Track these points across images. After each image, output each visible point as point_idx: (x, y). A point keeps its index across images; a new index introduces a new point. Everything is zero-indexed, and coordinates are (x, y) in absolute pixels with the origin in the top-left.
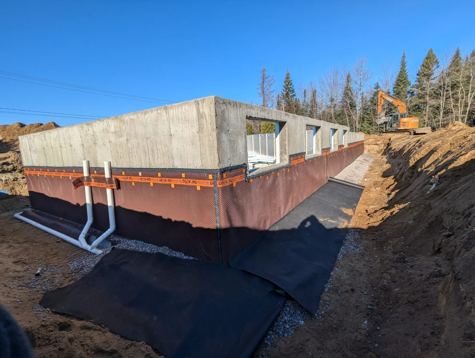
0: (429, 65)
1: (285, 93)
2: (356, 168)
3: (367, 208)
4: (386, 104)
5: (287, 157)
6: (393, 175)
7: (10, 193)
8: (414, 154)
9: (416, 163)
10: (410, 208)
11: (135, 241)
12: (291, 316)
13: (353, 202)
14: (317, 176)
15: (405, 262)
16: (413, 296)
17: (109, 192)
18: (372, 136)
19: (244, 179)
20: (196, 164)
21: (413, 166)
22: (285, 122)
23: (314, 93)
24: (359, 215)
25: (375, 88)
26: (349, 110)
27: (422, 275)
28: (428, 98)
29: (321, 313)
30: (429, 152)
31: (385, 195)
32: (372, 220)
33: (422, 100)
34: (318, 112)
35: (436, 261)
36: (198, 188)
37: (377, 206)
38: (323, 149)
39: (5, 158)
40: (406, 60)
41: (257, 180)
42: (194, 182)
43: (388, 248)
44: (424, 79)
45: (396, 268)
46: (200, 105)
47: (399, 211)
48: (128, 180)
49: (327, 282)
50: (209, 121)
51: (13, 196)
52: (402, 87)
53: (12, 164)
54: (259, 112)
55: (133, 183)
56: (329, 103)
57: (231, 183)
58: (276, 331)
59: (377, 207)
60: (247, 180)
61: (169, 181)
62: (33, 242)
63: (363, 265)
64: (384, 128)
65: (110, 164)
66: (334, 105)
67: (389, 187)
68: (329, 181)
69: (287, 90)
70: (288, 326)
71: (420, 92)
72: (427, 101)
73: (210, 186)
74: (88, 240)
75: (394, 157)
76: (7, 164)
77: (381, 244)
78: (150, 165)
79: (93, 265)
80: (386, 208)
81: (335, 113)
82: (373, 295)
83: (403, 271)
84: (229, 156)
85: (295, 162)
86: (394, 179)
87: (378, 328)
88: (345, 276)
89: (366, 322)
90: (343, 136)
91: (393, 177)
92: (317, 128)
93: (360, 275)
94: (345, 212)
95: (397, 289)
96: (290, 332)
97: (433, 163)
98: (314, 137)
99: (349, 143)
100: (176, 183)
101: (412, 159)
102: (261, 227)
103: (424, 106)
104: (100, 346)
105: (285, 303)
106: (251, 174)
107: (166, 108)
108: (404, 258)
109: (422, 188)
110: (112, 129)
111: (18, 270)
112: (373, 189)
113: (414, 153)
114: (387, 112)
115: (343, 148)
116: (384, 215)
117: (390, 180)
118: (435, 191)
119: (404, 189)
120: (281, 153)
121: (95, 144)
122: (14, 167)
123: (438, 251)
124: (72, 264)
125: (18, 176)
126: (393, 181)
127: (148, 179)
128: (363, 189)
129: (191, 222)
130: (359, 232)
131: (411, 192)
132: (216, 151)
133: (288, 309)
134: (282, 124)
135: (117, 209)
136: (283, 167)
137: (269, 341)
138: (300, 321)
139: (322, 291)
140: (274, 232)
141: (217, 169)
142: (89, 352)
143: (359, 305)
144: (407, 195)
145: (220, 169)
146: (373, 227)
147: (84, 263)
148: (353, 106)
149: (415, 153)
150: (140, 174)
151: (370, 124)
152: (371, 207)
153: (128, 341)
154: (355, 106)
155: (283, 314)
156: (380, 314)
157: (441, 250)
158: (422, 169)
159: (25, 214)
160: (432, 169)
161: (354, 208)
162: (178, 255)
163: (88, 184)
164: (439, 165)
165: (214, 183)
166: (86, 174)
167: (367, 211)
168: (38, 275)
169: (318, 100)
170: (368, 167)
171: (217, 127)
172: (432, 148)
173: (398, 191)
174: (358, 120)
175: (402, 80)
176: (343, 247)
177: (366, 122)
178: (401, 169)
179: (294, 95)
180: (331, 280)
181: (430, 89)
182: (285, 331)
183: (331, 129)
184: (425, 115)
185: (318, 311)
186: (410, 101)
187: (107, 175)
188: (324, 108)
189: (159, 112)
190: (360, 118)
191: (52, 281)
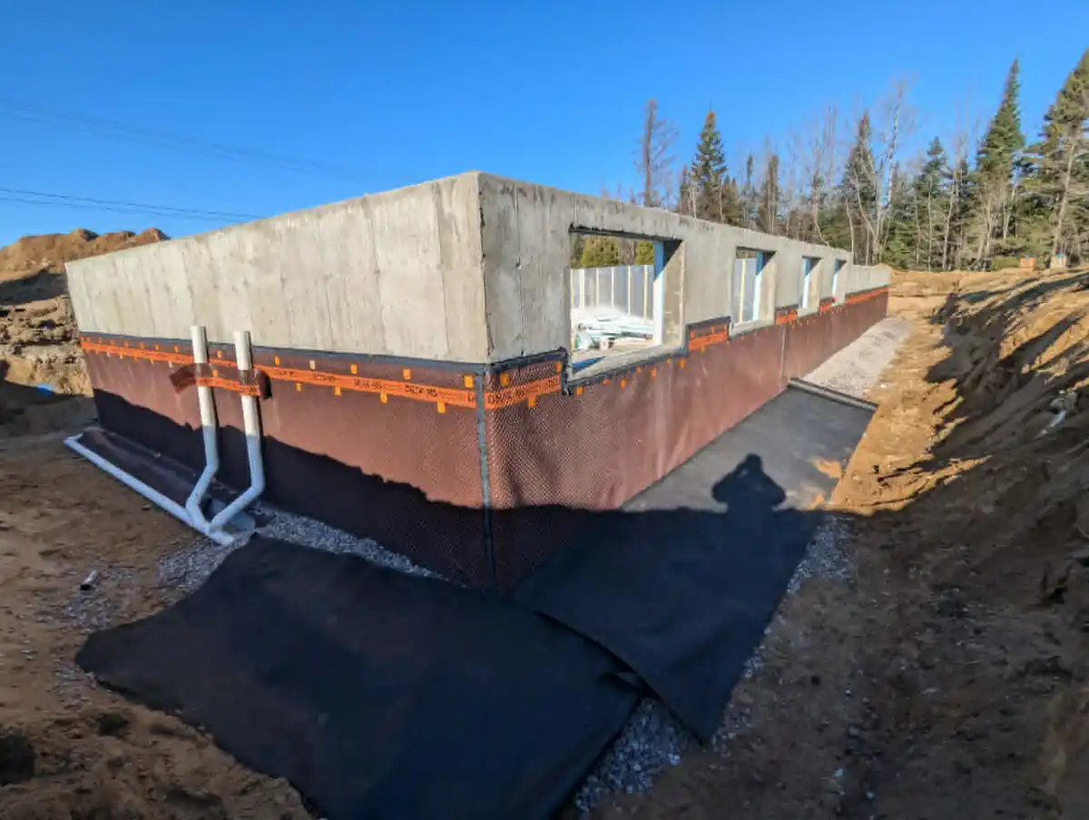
0: (1080, 92)
1: (700, 163)
2: (863, 354)
3: (877, 460)
4: (955, 193)
5: (679, 330)
6: (954, 377)
7: (59, 391)
8: (1015, 328)
9: (1018, 349)
10: (990, 472)
11: (305, 519)
12: (650, 740)
13: (842, 444)
14: (758, 376)
15: (961, 615)
16: (972, 720)
17: (247, 402)
18: (911, 274)
19: (559, 387)
20: (435, 348)
21: (1009, 358)
22: (680, 241)
23: (773, 164)
24: (856, 478)
25: (929, 153)
26: (857, 207)
27: (1004, 663)
28: (1066, 179)
29: (727, 735)
30: (1058, 325)
31: (928, 429)
32: (887, 495)
33: (1052, 186)
34: (779, 213)
35: (1046, 625)
36: (441, 409)
37: (904, 457)
38: (777, 310)
39: (47, 312)
40: (1019, 79)
41: (594, 387)
42: (430, 392)
43: (921, 572)
44: (1064, 129)
45: (938, 629)
46: (445, 194)
47: (959, 478)
48: (287, 377)
49: (751, 654)
50: (465, 239)
51: (65, 397)
52: (1000, 150)
53: (61, 325)
54: (605, 214)
55: (299, 386)
56: (808, 191)
57: (523, 398)
58: (606, 775)
59: (906, 459)
60: (566, 390)
61: (376, 385)
62: (93, 505)
63: (853, 614)
64: (945, 256)
65: (248, 336)
66: (821, 194)
67: (940, 408)
68: (790, 387)
69: (707, 157)
70: (637, 767)
71: (1049, 163)
72: (1063, 186)
73: (466, 403)
74: (207, 510)
75: (962, 331)
76: (51, 325)
77: (904, 561)
78: (334, 342)
79: (207, 573)
80: (926, 466)
81: (821, 216)
82: (865, 700)
83: (953, 641)
84: (518, 330)
85: (701, 343)
86: (955, 390)
87: (870, 795)
88: (800, 641)
89: (839, 773)
90: (836, 277)
91: (953, 382)
92: (767, 255)
93: (841, 641)
94: (821, 469)
95: (932, 690)
96: (641, 784)
97: (1065, 354)
98: (759, 279)
99: (849, 291)
100: (390, 392)
101: (1010, 339)
102: (603, 503)
103: (1055, 201)
104: (182, 782)
105: (638, 703)
106: (579, 375)
107: (364, 203)
108: (959, 605)
109: (1026, 419)
110: (249, 252)
111: (46, 572)
112: (899, 412)
113: (1015, 323)
114: (955, 215)
115: (833, 305)
116: (918, 485)
117: (946, 391)
118: (1062, 431)
119: (978, 418)
120: (666, 320)
121: (216, 287)
122: (66, 332)
123: (1057, 597)
124: (165, 566)
125: (75, 353)
126: (953, 393)
127: (331, 378)
128: (873, 412)
129: (424, 488)
130: (851, 524)
131: (997, 426)
132: (481, 318)
133: (644, 722)
134: (671, 246)
135: (267, 444)
136: (666, 356)
137: (585, 801)
138: (671, 756)
139: (736, 679)
140: (633, 516)
141: (484, 364)
142: (154, 795)
143: (827, 722)
144: (988, 434)
145: (492, 364)
146: (888, 512)
147: (191, 564)
148: (868, 198)
149: (1020, 323)
150: (312, 364)
151: (909, 244)
152: (891, 458)
153: (248, 772)
154: (874, 199)
155: (630, 735)
156: (879, 754)
157: (1064, 596)
158: (1034, 367)
159: (86, 441)
160: (1059, 371)
161: (844, 460)
162: (395, 561)
163: (205, 382)
164: (1082, 360)
165: (476, 399)
166: (198, 358)
167: (876, 468)
168: (85, 588)
169: (782, 183)
170: (893, 353)
171: (484, 256)
172: (1066, 313)
173: (962, 420)
174: (880, 234)
175: (1002, 132)
176: (805, 562)
177: (898, 238)
178: (976, 363)
179: (723, 169)
180: (762, 650)
181: (1076, 155)
182: (630, 778)
183: (804, 257)
184: (1056, 224)
185: (720, 731)
186: (1020, 187)
187: (242, 364)
188: (795, 204)
189: (350, 211)
190: (885, 228)
191: (114, 604)
